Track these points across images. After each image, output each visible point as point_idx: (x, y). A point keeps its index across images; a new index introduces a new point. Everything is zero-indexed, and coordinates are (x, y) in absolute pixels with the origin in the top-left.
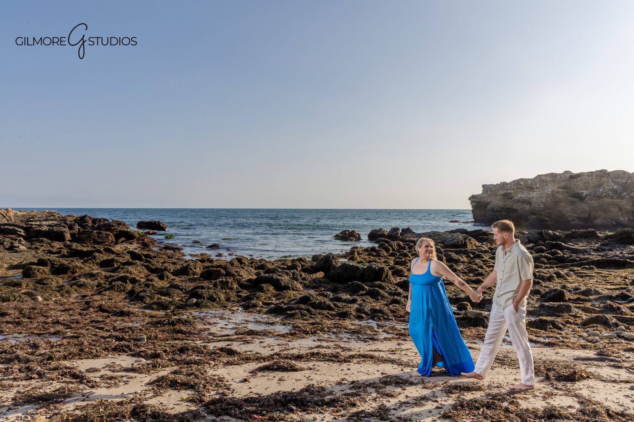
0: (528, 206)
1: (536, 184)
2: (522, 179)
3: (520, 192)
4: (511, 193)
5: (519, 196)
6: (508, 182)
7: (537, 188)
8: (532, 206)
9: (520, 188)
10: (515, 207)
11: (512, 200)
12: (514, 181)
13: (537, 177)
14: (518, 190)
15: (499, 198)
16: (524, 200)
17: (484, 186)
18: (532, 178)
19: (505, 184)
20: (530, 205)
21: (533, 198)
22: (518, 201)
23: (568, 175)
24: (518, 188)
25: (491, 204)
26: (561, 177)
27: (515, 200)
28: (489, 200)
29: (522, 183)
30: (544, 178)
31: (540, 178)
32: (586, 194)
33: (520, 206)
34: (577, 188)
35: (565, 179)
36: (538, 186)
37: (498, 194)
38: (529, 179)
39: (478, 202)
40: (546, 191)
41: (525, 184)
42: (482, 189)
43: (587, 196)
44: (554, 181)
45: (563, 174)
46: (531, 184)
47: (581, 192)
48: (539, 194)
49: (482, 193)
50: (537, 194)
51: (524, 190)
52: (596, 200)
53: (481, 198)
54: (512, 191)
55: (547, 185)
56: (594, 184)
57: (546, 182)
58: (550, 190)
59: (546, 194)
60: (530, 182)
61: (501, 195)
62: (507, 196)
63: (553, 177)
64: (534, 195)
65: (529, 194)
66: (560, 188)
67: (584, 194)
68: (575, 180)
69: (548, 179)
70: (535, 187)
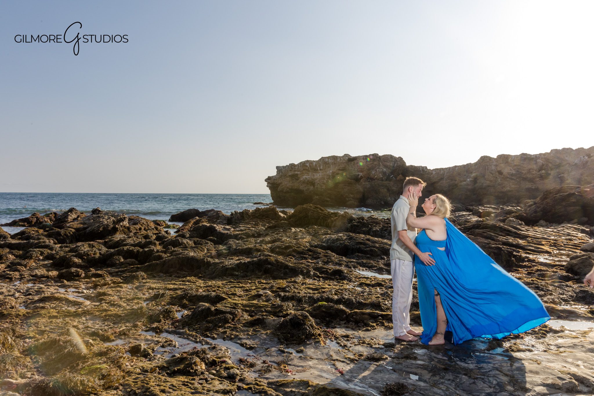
0: (312, 187)
1: (320, 166)
2: (308, 161)
3: (306, 173)
4: (297, 175)
5: (305, 177)
6: (296, 163)
7: (321, 170)
8: (316, 186)
9: (306, 170)
10: (301, 187)
11: (299, 181)
12: (301, 163)
13: (321, 159)
14: (304, 172)
15: (288, 179)
16: (308, 181)
17: (277, 168)
18: (317, 160)
19: (293, 166)
20: (314, 186)
21: (316, 179)
22: (304, 182)
23: (347, 158)
24: (304, 170)
25: (281, 185)
26: (341, 160)
27: (301, 181)
28: (279, 182)
29: (308, 165)
30: (327, 160)
31: (323, 160)
32: (361, 176)
33: (305, 187)
34: (354, 170)
35: (344, 161)
36: (321, 167)
37: (287, 175)
38: (314, 161)
39: (272, 184)
40: (328, 172)
41: (310, 166)
42: (276, 170)
43: (362, 177)
44: (335, 164)
45: (343, 156)
46: (316, 165)
47: (357, 174)
48: (322, 175)
49: (277, 175)
50: (320, 175)
51: (309, 171)
52: (369, 181)
53: (274, 179)
54: (299, 173)
55: (329, 167)
56: (368, 166)
57: (328, 164)
58: (331, 171)
59: (327, 175)
60: (314, 163)
61: (290, 176)
62: (295, 177)
63: (335, 159)
64: (318, 176)
65: (314, 175)
66: (339, 170)
67: (360, 176)
68: (353, 163)
69: (330, 161)
70: (319, 169)
